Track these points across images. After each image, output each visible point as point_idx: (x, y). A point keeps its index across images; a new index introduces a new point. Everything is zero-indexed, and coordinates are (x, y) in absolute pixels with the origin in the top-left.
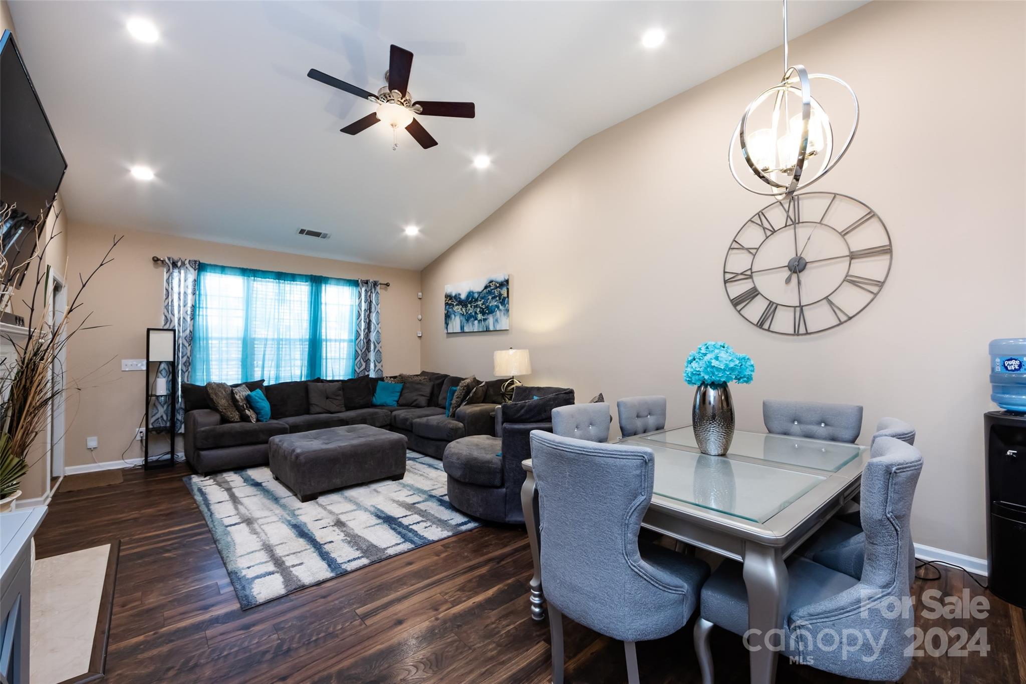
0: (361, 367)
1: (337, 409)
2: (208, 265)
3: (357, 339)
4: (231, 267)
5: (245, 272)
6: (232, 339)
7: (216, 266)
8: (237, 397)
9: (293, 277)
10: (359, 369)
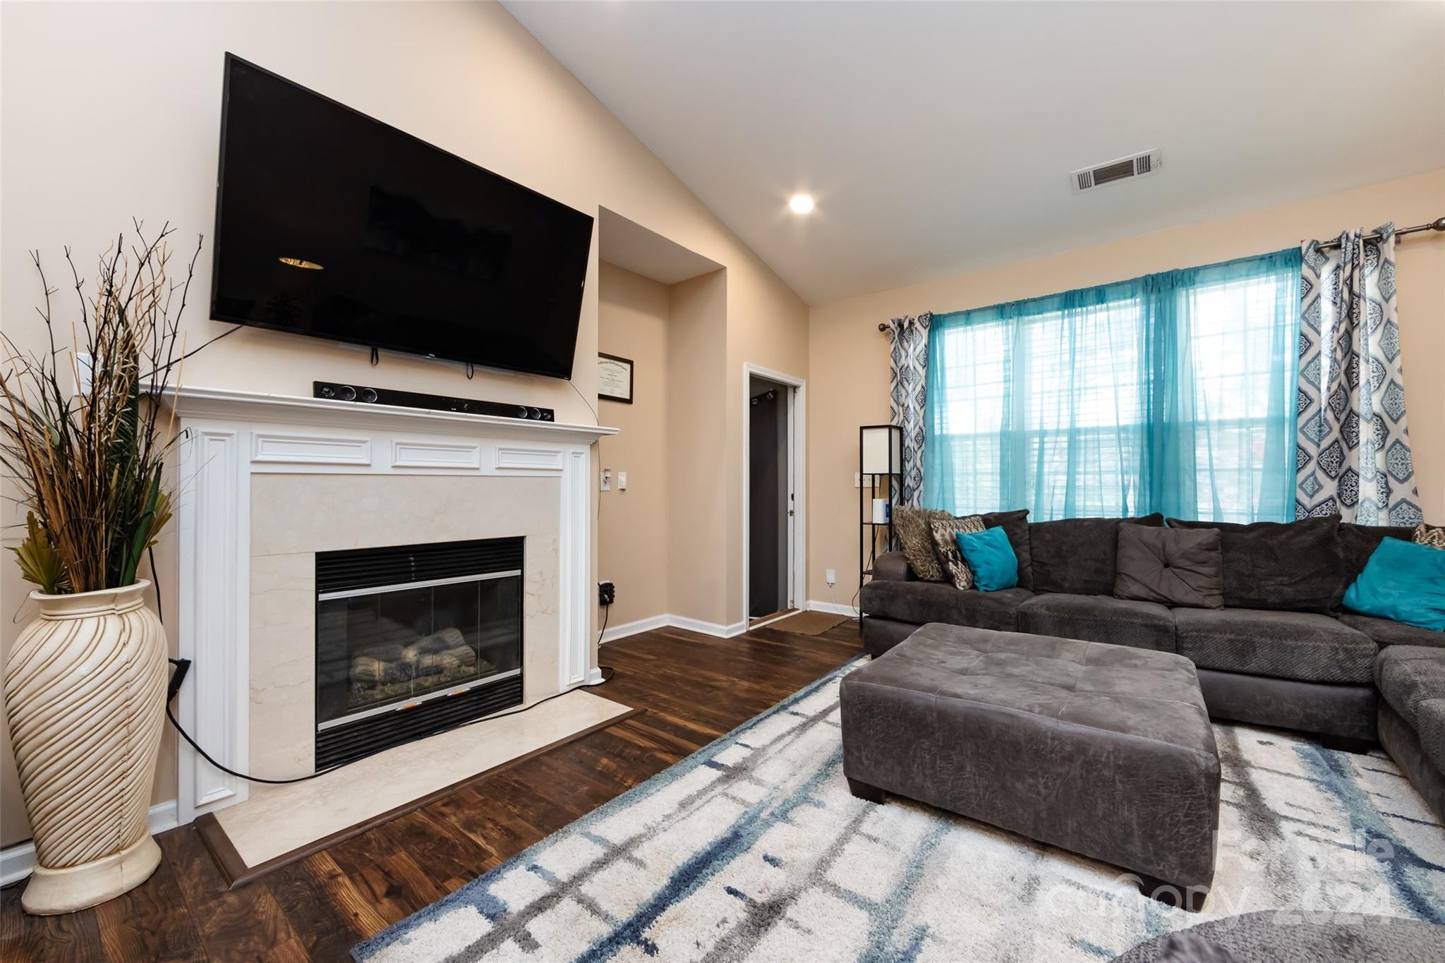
0: (1317, 491)
1: (1193, 598)
2: (945, 316)
3: (1299, 414)
4: (980, 310)
5: (1003, 311)
6: (983, 436)
7: (957, 314)
8: (938, 536)
9: (1100, 294)
10: (1311, 496)
